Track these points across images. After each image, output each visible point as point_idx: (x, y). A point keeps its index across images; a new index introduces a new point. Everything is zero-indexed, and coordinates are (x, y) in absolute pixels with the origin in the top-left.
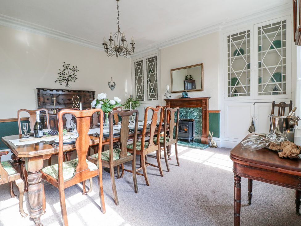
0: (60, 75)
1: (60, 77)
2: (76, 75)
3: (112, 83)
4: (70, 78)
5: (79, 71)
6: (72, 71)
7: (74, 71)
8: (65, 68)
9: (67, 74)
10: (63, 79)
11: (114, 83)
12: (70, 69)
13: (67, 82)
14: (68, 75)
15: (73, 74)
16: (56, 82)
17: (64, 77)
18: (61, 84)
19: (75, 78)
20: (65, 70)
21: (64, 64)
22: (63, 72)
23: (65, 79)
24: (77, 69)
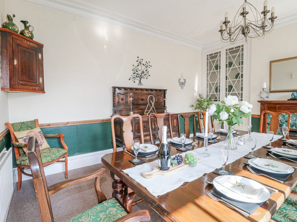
0: (134, 72)
1: (134, 73)
2: (148, 72)
3: (182, 81)
4: (143, 75)
5: (151, 66)
6: (145, 67)
7: (146, 67)
8: (138, 63)
9: (140, 70)
10: (136, 76)
11: (185, 80)
12: (143, 64)
13: (140, 79)
14: (141, 72)
15: (146, 71)
16: (130, 79)
17: (137, 74)
18: (134, 82)
19: (148, 75)
20: (138, 65)
21: (138, 59)
22: (137, 68)
23: (139, 76)
24: (150, 64)
